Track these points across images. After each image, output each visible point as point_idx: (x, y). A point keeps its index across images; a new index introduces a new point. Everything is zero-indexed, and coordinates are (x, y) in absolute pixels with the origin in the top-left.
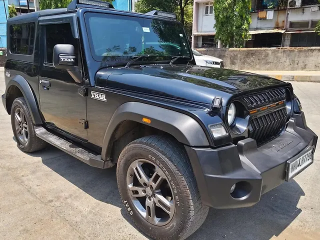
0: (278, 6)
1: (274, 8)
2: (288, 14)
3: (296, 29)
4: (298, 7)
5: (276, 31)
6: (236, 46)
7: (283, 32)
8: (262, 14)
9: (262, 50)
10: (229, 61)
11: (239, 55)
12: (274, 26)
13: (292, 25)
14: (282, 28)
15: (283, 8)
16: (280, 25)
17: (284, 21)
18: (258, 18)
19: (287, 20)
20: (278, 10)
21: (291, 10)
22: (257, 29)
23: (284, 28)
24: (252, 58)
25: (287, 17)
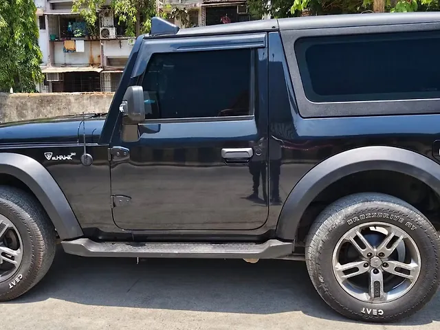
0: (89, 35)
1: (83, 36)
2: (102, 46)
3: (116, 68)
4: (112, 38)
5: (90, 69)
6: (25, 90)
7: (99, 70)
8: (69, 44)
9: (60, 96)
10: (15, 112)
11: (29, 104)
12: (88, 61)
13: (110, 61)
14: (98, 65)
15: (94, 38)
16: (96, 61)
17: (99, 56)
18: (64, 49)
19: (103, 55)
20: (89, 40)
21: (105, 41)
22: (65, 65)
23: (101, 65)
24: (49, 108)
25: (102, 51)
